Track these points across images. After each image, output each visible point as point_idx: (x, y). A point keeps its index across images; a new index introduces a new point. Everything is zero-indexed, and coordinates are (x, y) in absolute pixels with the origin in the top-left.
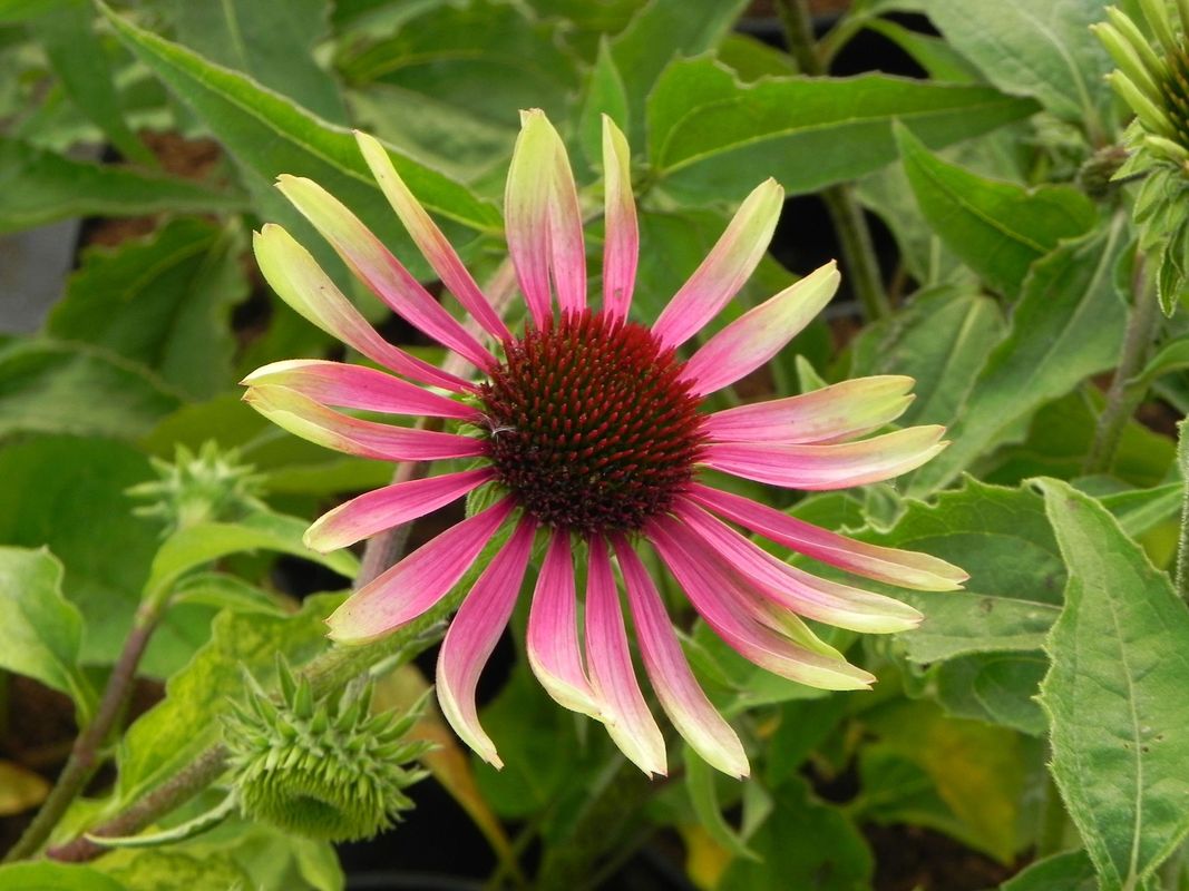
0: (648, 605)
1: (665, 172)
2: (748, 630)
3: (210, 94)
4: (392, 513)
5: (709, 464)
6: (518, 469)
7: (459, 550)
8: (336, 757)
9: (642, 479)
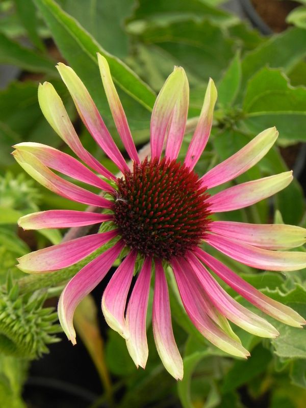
0: (162, 294)
1: (247, 115)
2: (203, 318)
3: (59, 24)
4: (63, 222)
5: (208, 242)
6: (123, 219)
7: (88, 246)
8: (20, 321)
9: (175, 239)
